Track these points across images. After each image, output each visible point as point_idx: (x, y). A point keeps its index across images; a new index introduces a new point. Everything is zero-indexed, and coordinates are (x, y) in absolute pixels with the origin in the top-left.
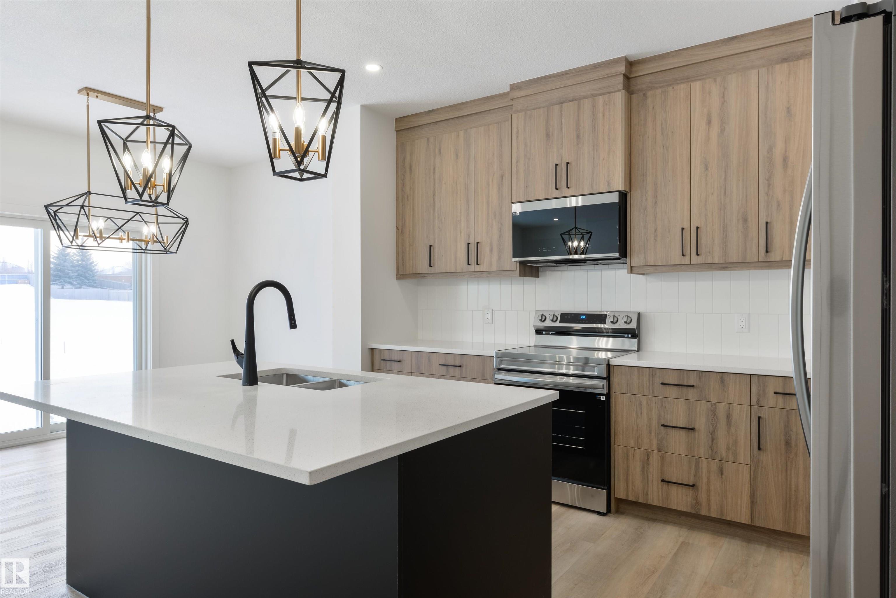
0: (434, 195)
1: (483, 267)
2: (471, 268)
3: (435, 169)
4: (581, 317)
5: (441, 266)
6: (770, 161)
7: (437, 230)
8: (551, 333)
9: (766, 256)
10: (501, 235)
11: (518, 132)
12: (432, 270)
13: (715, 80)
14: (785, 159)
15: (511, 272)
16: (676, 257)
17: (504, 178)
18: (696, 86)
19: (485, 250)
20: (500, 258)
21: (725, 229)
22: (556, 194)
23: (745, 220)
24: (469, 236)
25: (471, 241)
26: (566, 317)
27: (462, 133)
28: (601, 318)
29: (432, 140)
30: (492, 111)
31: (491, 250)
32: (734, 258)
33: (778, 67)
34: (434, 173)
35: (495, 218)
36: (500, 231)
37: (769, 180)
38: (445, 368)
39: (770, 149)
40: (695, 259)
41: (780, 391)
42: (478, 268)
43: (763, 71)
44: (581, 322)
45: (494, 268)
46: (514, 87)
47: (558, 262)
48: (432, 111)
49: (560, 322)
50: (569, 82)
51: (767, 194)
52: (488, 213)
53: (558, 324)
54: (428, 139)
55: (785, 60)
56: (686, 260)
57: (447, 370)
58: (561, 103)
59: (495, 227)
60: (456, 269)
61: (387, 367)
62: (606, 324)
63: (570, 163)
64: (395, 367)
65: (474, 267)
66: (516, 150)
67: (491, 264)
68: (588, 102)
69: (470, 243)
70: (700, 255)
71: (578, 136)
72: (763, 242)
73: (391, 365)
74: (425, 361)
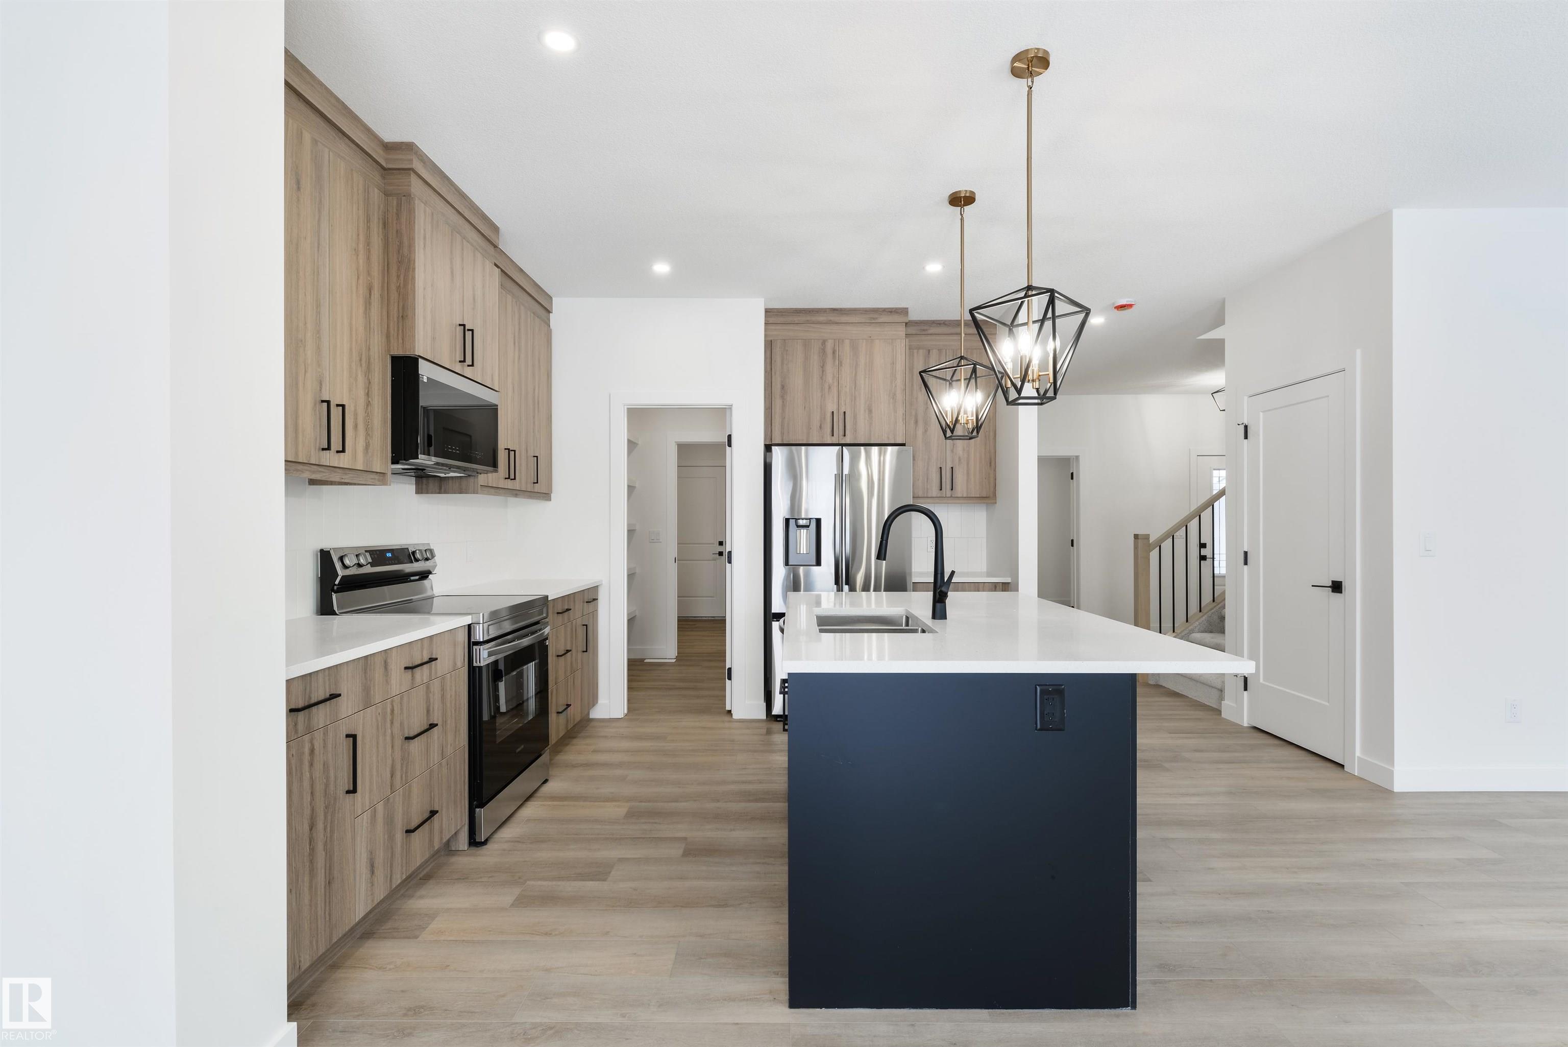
1: (347, 459)
4: (388, 555)
6: (534, 396)
9: (534, 487)
14: (537, 405)
15: (376, 476)
17: (372, 292)
19: (348, 424)
22: (458, 368)
24: (322, 385)
26: (376, 555)
31: (356, 426)
36: (368, 394)
39: (533, 391)
42: (339, 461)
44: (386, 562)
49: (371, 566)
51: (533, 426)
53: (368, 569)
55: (535, 312)
56: (509, 484)
57: (413, 676)
58: (458, 234)
59: (361, 381)
60: (297, 454)
61: (301, 727)
62: (413, 562)
63: (471, 330)
64: (320, 716)
65: (331, 457)
66: (422, 268)
67: (355, 455)
68: (479, 258)
69: (326, 402)
70: (513, 479)
71: (474, 298)
72: (535, 474)
73: (309, 718)
74: (379, 675)
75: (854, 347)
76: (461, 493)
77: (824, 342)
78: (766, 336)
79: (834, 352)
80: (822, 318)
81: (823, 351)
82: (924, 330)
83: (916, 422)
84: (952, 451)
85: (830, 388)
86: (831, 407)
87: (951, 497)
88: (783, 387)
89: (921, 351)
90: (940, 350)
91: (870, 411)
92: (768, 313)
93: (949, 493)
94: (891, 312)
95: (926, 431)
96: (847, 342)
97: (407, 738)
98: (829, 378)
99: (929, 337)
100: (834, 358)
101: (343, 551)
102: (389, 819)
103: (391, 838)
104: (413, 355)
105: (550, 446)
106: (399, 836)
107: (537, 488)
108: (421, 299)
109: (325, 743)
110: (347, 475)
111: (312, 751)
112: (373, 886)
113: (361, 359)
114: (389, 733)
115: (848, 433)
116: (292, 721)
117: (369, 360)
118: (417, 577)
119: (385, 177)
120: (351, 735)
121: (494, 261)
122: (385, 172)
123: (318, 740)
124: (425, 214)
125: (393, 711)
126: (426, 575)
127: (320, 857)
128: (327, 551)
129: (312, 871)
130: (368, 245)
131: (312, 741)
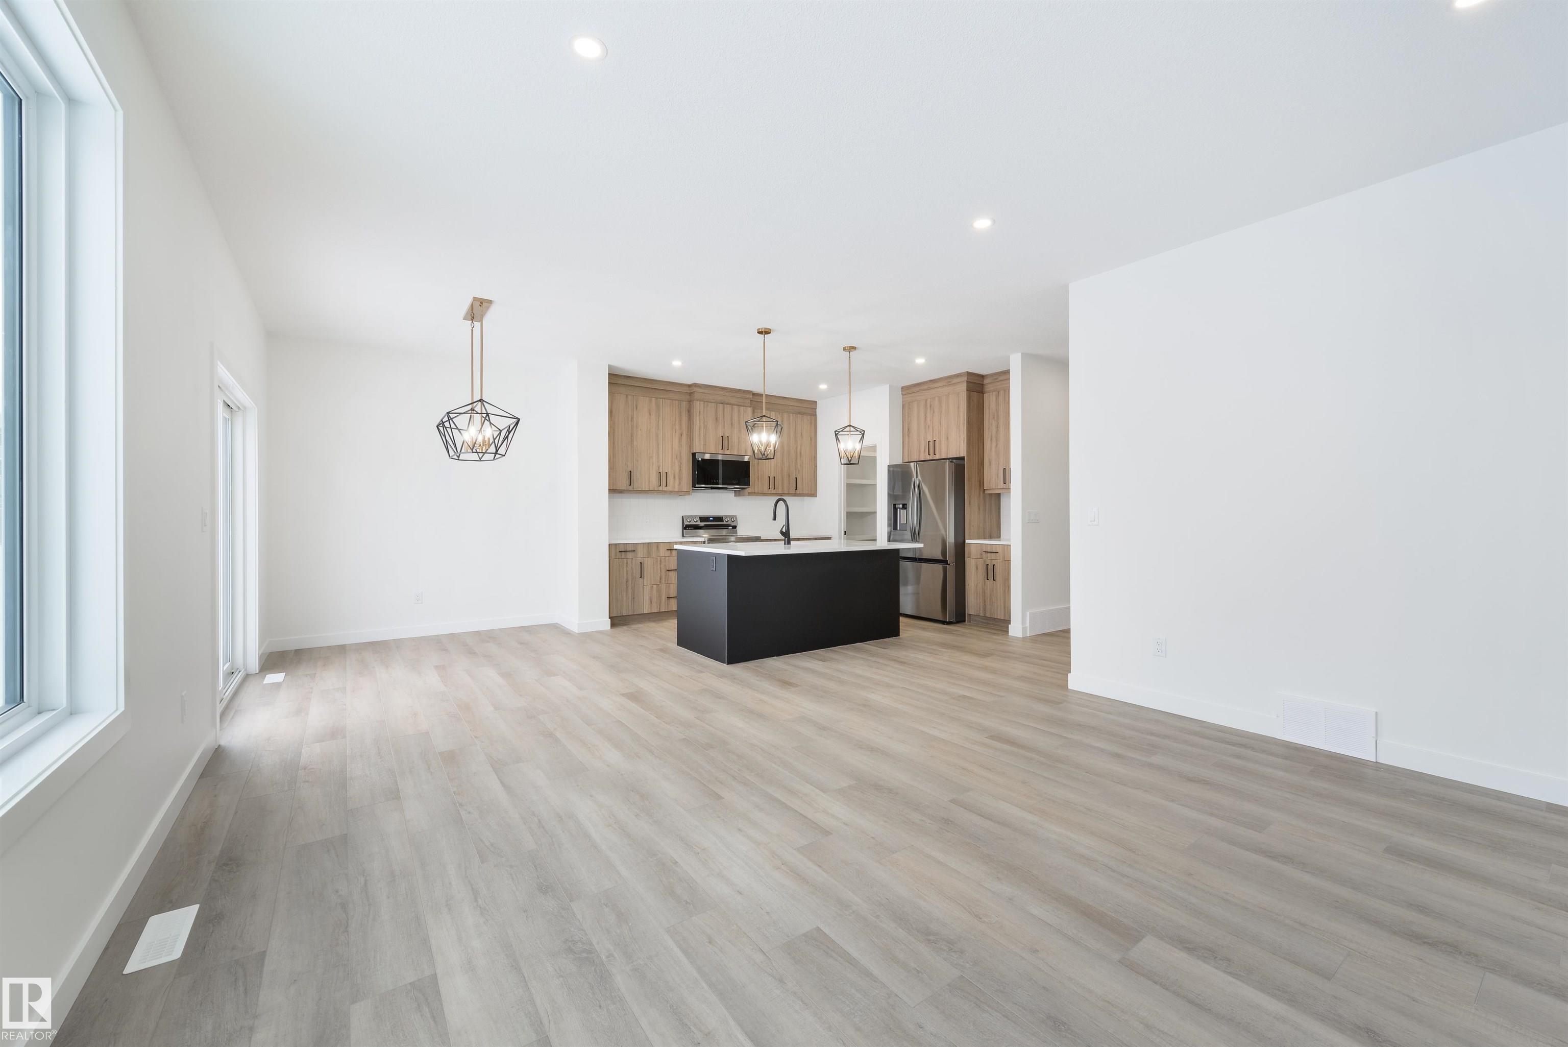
0: (632, 436)
1: (669, 488)
2: (661, 488)
3: (632, 418)
4: (711, 518)
5: (637, 486)
6: (796, 451)
7: (635, 461)
8: (689, 527)
9: (795, 491)
10: (680, 470)
11: (700, 412)
12: (631, 488)
14: (801, 453)
15: (686, 492)
16: (766, 490)
17: (682, 435)
19: (670, 477)
20: (680, 483)
21: (783, 478)
22: (721, 452)
23: (789, 476)
24: (659, 468)
25: (661, 471)
26: (703, 519)
27: (654, 399)
28: (720, 519)
29: (630, 397)
30: (672, 391)
31: (674, 478)
32: (786, 492)
33: (799, 415)
34: (631, 421)
35: (677, 459)
36: (680, 467)
37: (796, 460)
38: (670, 551)
39: (796, 448)
40: (773, 491)
42: (665, 489)
43: (794, 415)
44: (710, 521)
45: (676, 490)
46: (696, 385)
47: (712, 488)
48: (629, 377)
49: (701, 522)
50: (727, 394)
51: (796, 466)
52: (672, 455)
53: (699, 522)
54: (627, 396)
55: (799, 413)
56: (770, 491)
58: (722, 403)
59: (677, 464)
60: (649, 488)
61: (623, 556)
62: (723, 521)
63: (728, 437)
64: (630, 555)
65: (663, 488)
66: (698, 422)
67: (674, 488)
68: (736, 408)
69: (660, 473)
70: (775, 489)
71: (732, 424)
72: (795, 486)
73: (626, 555)
74: (654, 549)
75: (940, 402)
76: (744, 496)
77: (926, 400)
78: (902, 402)
79: (931, 406)
80: (925, 387)
81: (926, 406)
82: (995, 380)
83: (991, 439)
85: (929, 427)
86: (930, 438)
88: (908, 429)
89: (994, 393)
90: (1005, 391)
91: (948, 438)
92: (901, 389)
94: (958, 376)
95: (997, 445)
96: (937, 398)
97: (667, 570)
98: (929, 420)
99: (1000, 383)
100: (931, 409)
101: (689, 517)
102: (659, 591)
103: (660, 596)
104: (695, 452)
105: (814, 472)
106: (664, 597)
107: (798, 492)
108: (698, 433)
109: (632, 562)
110: (671, 492)
111: (627, 563)
112: (651, 606)
113: (677, 457)
114: (659, 566)
115: (937, 452)
116: (618, 554)
117: (681, 457)
118: (731, 528)
119: (690, 395)
120: (641, 563)
121: (749, 405)
122: (691, 394)
123: (629, 561)
124: (700, 404)
125: (661, 561)
126: (735, 527)
127: (630, 591)
128: (683, 517)
129: (627, 594)
130: (680, 421)
131: (627, 560)
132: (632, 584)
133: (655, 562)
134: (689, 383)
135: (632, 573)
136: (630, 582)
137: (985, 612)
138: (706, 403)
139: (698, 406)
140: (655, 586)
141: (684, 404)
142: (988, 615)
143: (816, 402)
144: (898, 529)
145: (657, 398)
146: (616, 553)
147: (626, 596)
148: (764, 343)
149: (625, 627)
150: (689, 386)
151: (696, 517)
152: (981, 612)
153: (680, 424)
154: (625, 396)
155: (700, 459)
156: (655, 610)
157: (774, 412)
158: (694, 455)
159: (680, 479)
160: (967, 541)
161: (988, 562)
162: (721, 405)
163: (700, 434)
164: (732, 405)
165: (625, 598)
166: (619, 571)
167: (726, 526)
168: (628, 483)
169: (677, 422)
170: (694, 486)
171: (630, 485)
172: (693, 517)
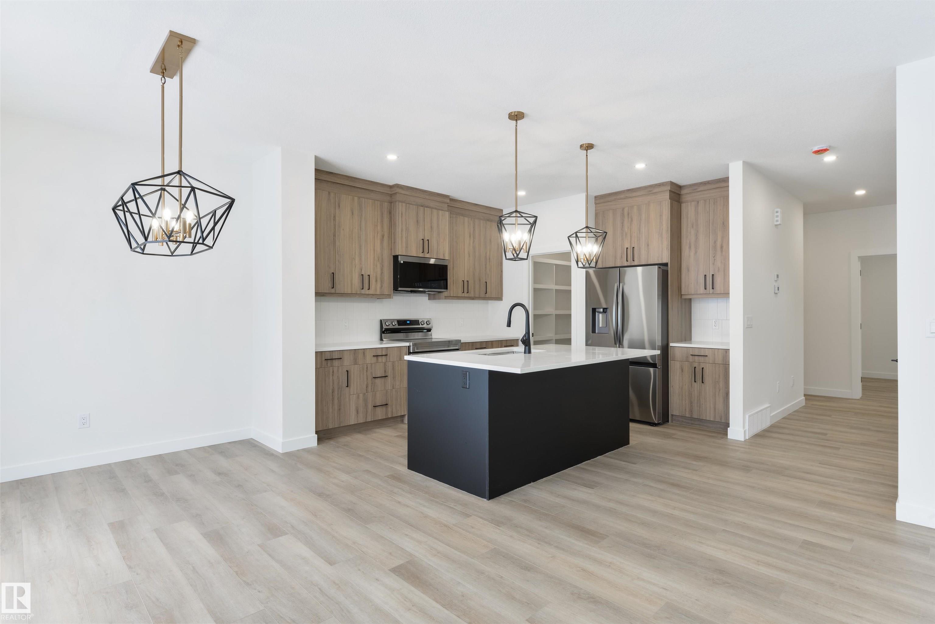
0: (334, 236)
1: (371, 292)
2: (363, 292)
3: (335, 217)
4: (408, 322)
5: (340, 288)
6: (486, 257)
7: (337, 262)
8: (387, 332)
9: (485, 295)
10: (382, 274)
11: (402, 214)
12: (333, 291)
13: (472, 220)
14: (490, 259)
15: (387, 296)
16: (460, 293)
17: (384, 237)
18: (466, 219)
19: (373, 281)
20: (382, 286)
21: (474, 282)
22: (421, 255)
23: (480, 280)
24: (361, 270)
25: (363, 273)
26: (401, 322)
27: (356, 198)
28: (416, 322)
29: (332, 195)
30: (374, 191)
31: (376, 281)
32: (477, 296)
33: (488, 222)
34: (334, 219)
35: (379, 261)
36: (382, 269)
37: (486, 265)
38: (375, 358)
39: (486, 253)
40: (466, 295)
41: (505, 345)
42: (368, 292)
43: (484, 222)
44: (407, 325)
45: (378, 293)
46: (398, 186)
47: (412, 292)
48: (332, 173)
49: (399, 326)
50: (427, 197)
51: (485, 270)
52: (374, 257)
53: (397, 326)
54: (329, 193)
55: (488, 220)
56: (463, 295)
57: (377, 359)
58: (422, 206)
59: (379, 266)
60: (352, 291)
61: (329, 364)
62: (420, 325)
63: (428, 240)
64: (336, 363)
65: (365, 291)
66: (400, 224)
67: (376, 290)
68: (435, 211)
69: (363, 275)
70: (468, 293)
71: (431, 227)
72: (484, 290)
73: (332, 363)
74: (360, 356)
75: (639, 210)
76: (439, 299)
77: (623, 209)
78: (596, 210)
79: (628, 214)
80: (622, 196)
81: (623, 215)
82: (695, 189)
83: (690, 247)
84: (714, 264)
85: (626, 235)
86: (627, 245)
87: (713, 293)
89: (693, 203)
90: (705, 201)
91: (648, 245)
92: (596, 198)
93: (711, 291)
94: (660, 185)
95: (696, 252)
96: (635, 207)
97: (373, 378)
98: (626, 229)
99: (699, 194)
100: (628, 217)
101: (387, 320)
102: (365, 400)
103: (366, 405)
104: (397, 254)
105: (501, 277)
106: (370, 407)
107: (487, 295)
108: (400, 235)
109: (338, 371)
110: (373, 296)
111: (333, 372)
112: (357, 417)
113: (379, 259)
114: (365, 374)
115: (636, 259)
116: (324, 362)
117: (382, 259)
118: (426, 331)
119: (391, 197)
120: (347, 371)
121: (447, 209)
122: (391, 195)
123: (335, 369)
124: (402, 205)
125: (367, 368)
126: (429, 330)
127: (336, 401)
128: (381, 321)
129: (333, 404)
130: (382, 222)
131: (333, 369)
132: (338, 394)
133: (361, 369)
134: (391, 183)
135: (339, 383)
136: (336, 392)
137: (692, 413)
138: (408, 205)
139: (400, 208)
140: (361, 395)
141: (386, 205)
142: (695, 416)
143: (503, 210)
144: (597, 332)
145: (359, 198)
146: (322, 362)
147: (332, 408)
148: (516, 129)
149: (332, 442)
150: (391, 187)
151: (394, 320)
152: (687, 413)
153: (382, 227)
154: (328, 192)
155: (402, 262)
156: (361, 420)
157: (467, 218)
158: (396, 258)
159: (382, 282)
160: (671, 344)
161: (696, 365)
162: (422, 208)
163: (402, 237)
164: (432, 208)
165: (331, 410)
166: (325, 381)
167: (421, 330)
168: (330, 285)
169: (379, 223)
170: (396, 289)
171: (333, 288)
172: (392, 321)
